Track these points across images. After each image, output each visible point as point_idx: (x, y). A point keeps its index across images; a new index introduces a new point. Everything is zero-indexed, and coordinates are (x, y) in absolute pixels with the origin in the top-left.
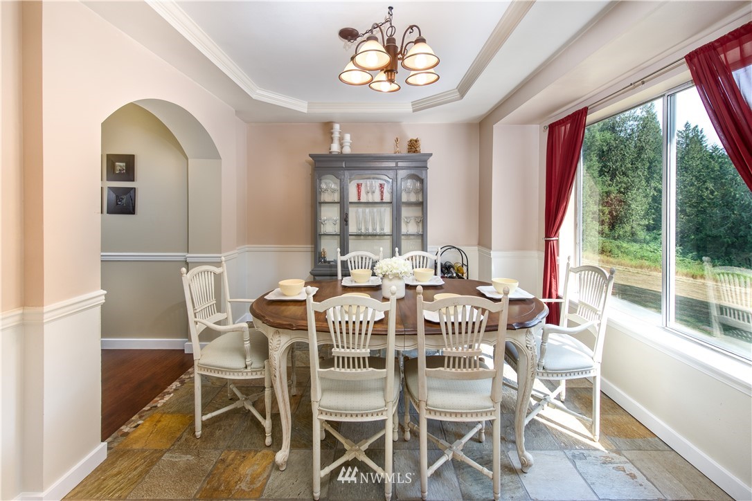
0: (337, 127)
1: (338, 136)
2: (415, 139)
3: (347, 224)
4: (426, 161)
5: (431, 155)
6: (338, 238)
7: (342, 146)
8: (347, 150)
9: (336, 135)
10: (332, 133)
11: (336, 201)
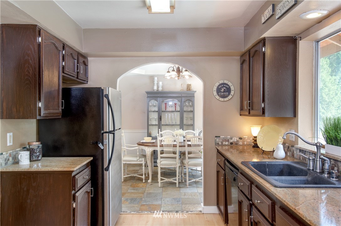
0: (156, 78)
1: (157, 82)
2: (190, 84)
3: (161, 120)
4: (194, 94)
5: (196, 91)
6: (157, 126)
7: (158, 87)
8: (160, 89)
9: (156, 82)
10: (154, 81)
11: (156, 110)
